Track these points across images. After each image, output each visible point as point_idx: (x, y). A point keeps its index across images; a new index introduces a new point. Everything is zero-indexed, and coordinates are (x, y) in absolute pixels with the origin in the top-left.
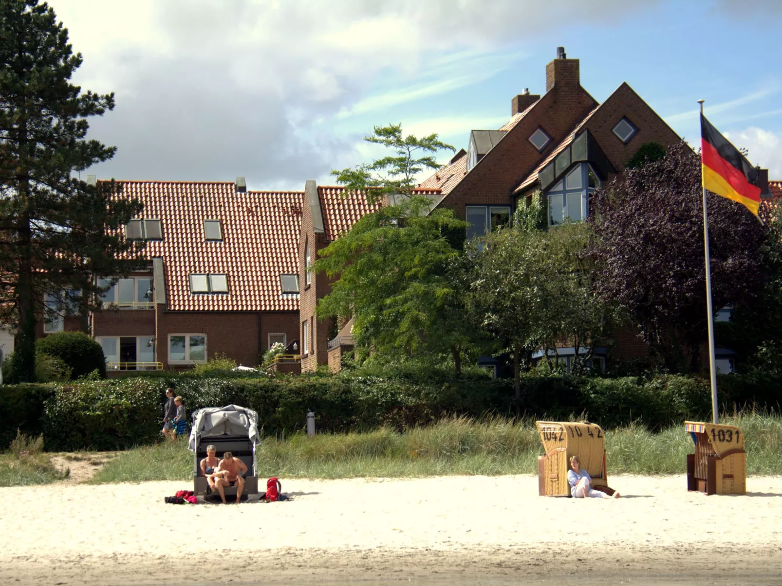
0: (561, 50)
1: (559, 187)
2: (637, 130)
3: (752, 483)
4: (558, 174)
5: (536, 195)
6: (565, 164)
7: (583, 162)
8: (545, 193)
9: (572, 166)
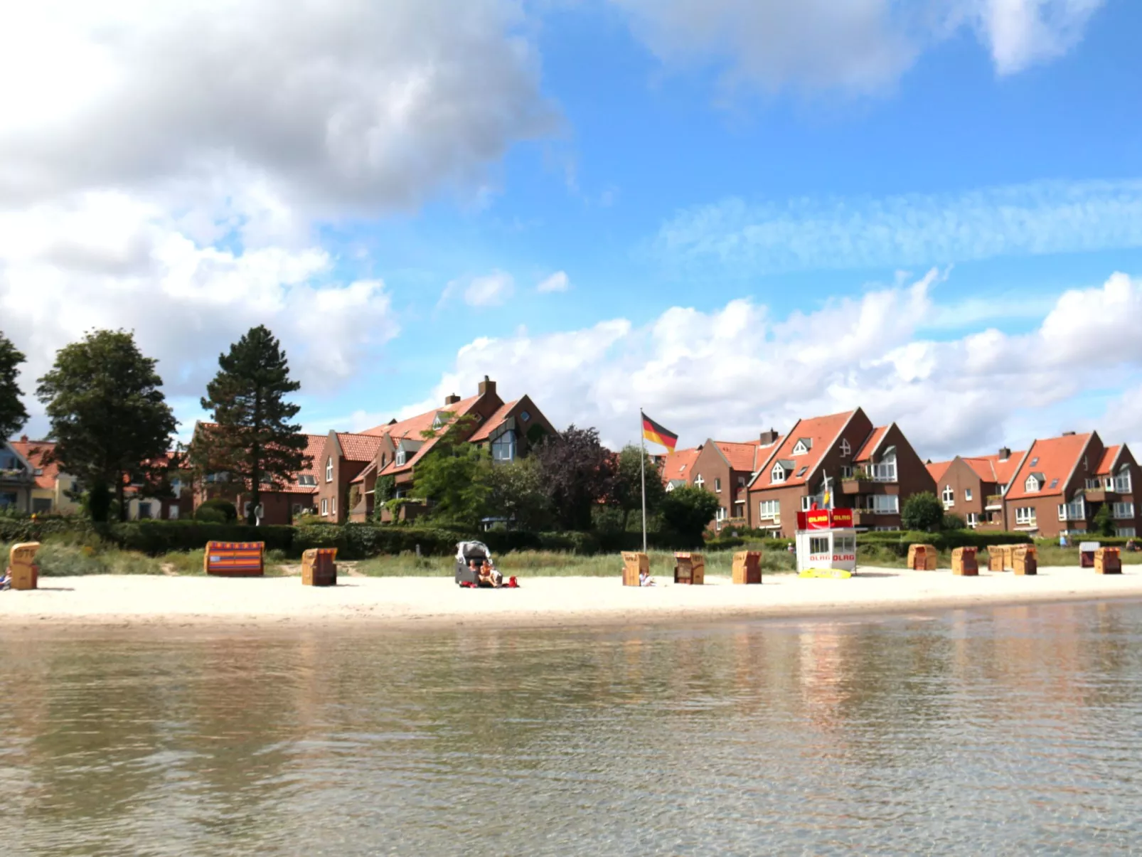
0: (487, 377)
1: (499, 441)
2: (531, 417)
3: (707, 579)
4: (499, 434)
5: (486, 445)
6: (503, 430)
7: (511, 430)
8: (492, 443)
9: (506, 431)
